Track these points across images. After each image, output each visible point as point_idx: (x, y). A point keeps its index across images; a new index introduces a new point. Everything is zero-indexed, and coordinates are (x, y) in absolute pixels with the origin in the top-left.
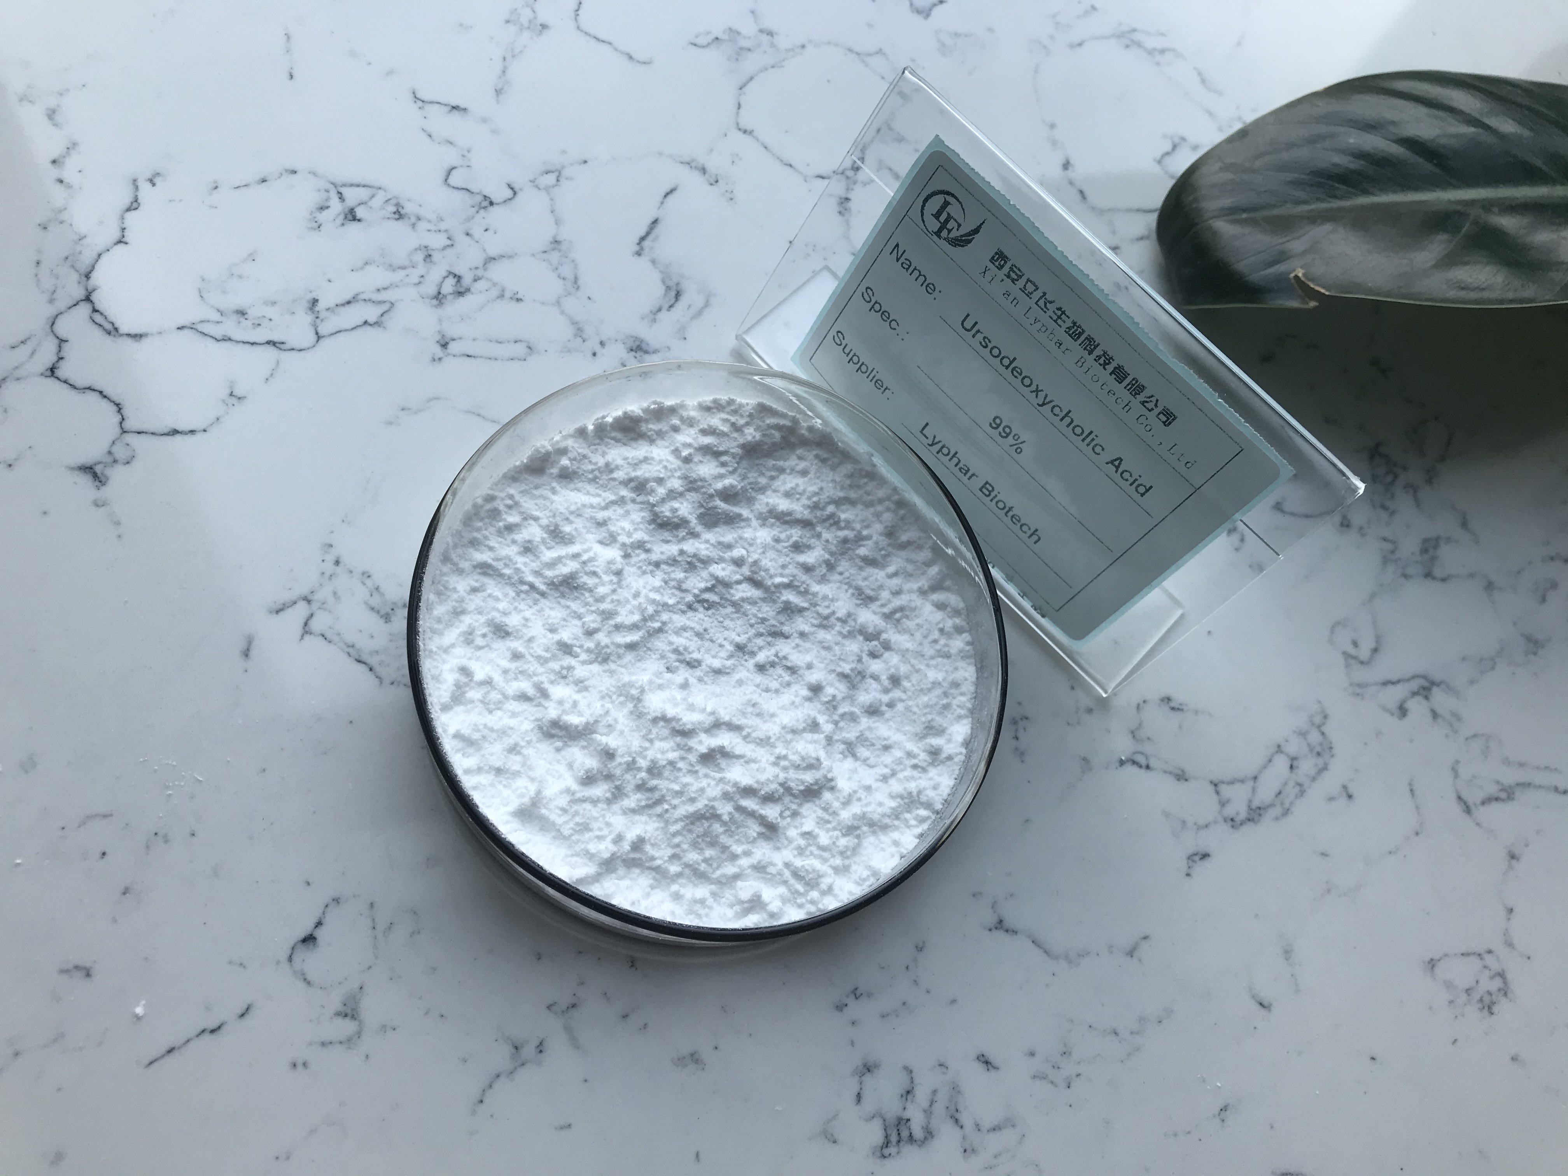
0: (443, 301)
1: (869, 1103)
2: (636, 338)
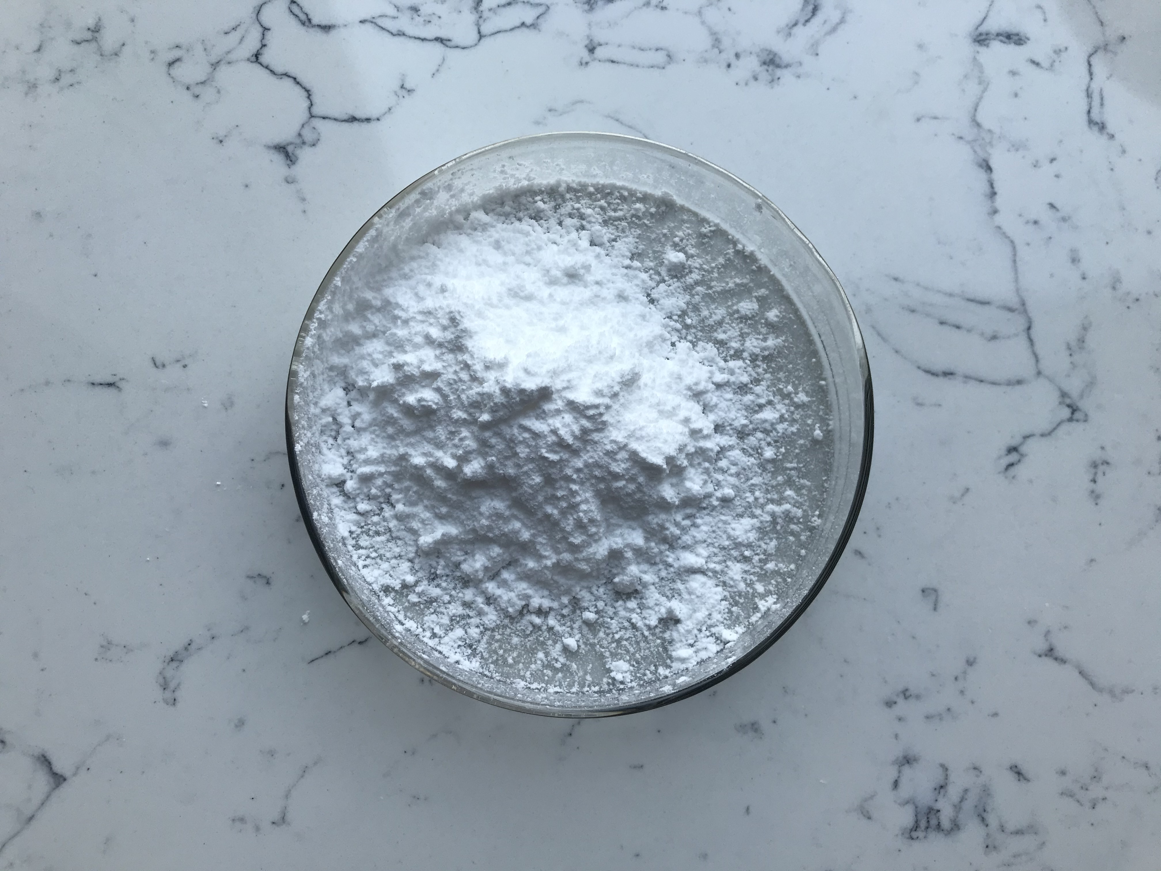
1: (905, 791)
2: (770, 51)
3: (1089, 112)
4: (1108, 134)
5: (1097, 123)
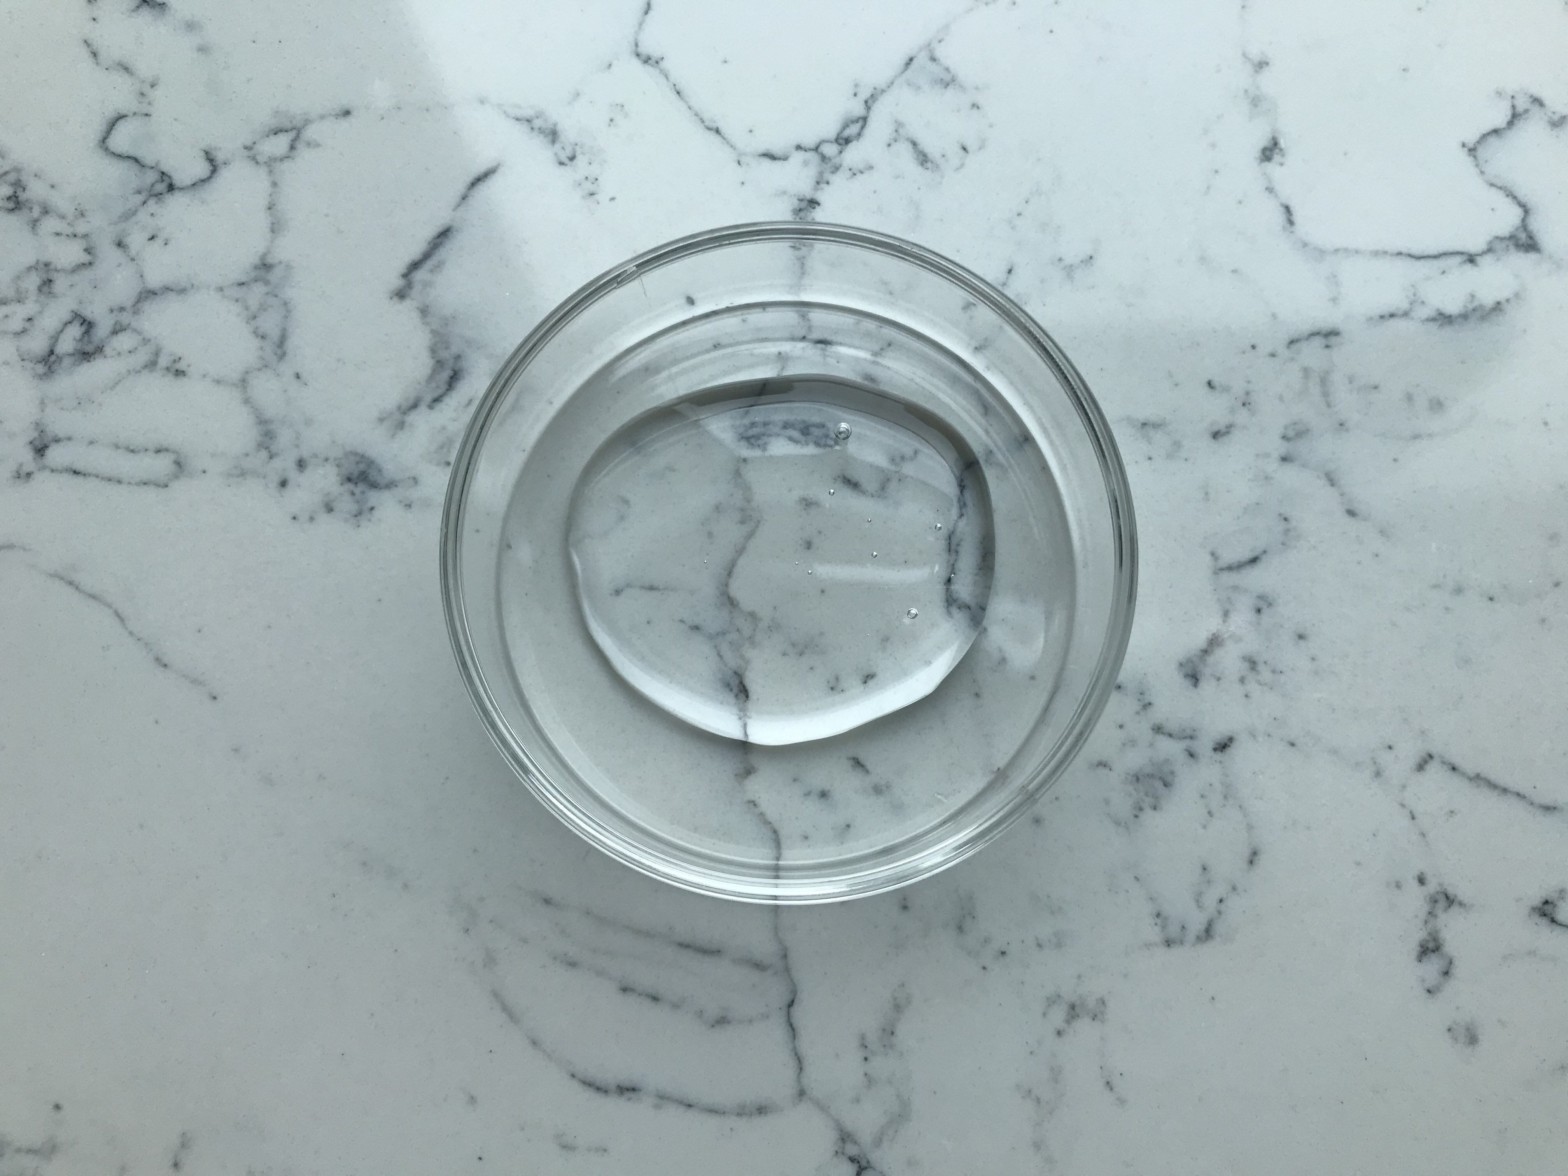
0: (55, 367)
2: (363, 456)
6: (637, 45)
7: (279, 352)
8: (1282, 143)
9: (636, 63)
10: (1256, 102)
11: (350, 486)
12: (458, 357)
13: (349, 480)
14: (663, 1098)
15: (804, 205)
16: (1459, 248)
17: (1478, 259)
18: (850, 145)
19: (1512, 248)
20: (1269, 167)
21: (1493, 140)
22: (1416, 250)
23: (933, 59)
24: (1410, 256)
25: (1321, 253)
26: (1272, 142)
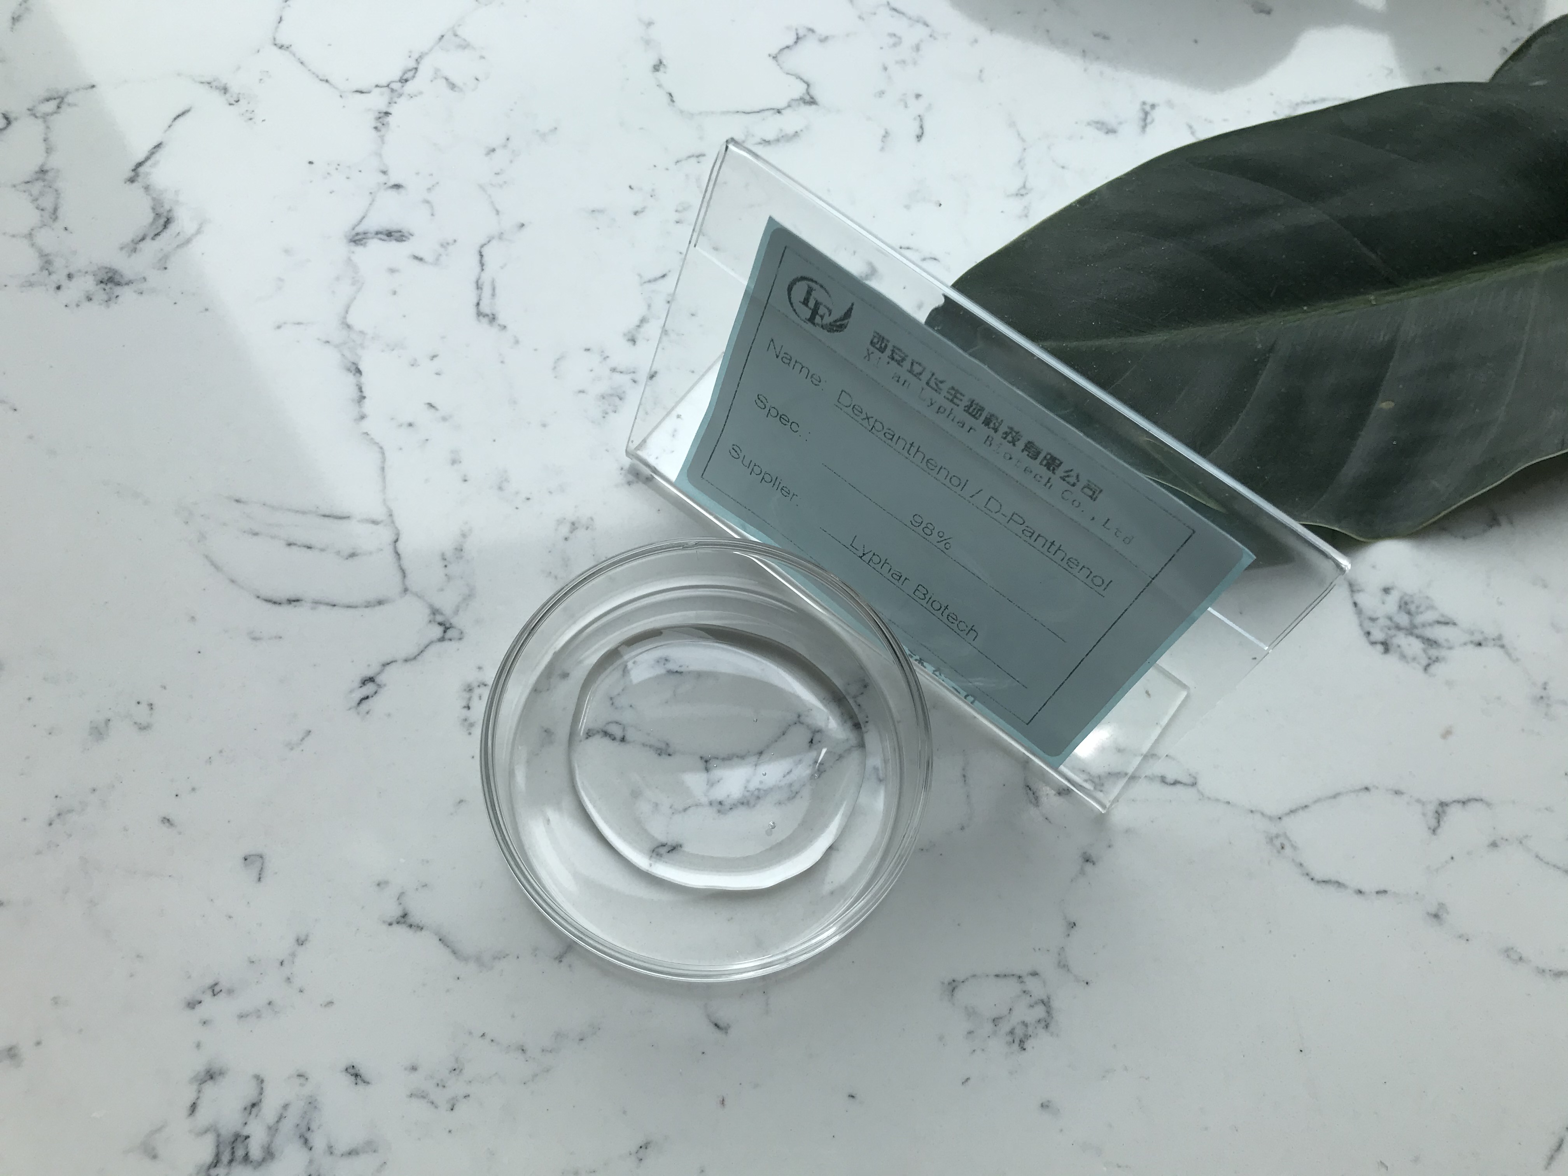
1: (204, 1116)
2: (110, 269)
3: (478, 304)
4: (499, 325)
5: (487, 315)
6: (275, 39)
7: (53, 217)
8: (665, 62)
9: (275, 49)
10: (648, 42)
11: (103, 286)
12: (170, 211)
13: (102, 282)
14: (317, 603)
15: (382, 115)
16: (773, 107)
17: (783, 112)
18: (408, 83)
19: (803, 105)
20: (659, 75)
21: (786, 51)
22: (748, 109)
23: (456, 35)
24: (744, 113)
25: (692, 115)
26: (659, 62)
